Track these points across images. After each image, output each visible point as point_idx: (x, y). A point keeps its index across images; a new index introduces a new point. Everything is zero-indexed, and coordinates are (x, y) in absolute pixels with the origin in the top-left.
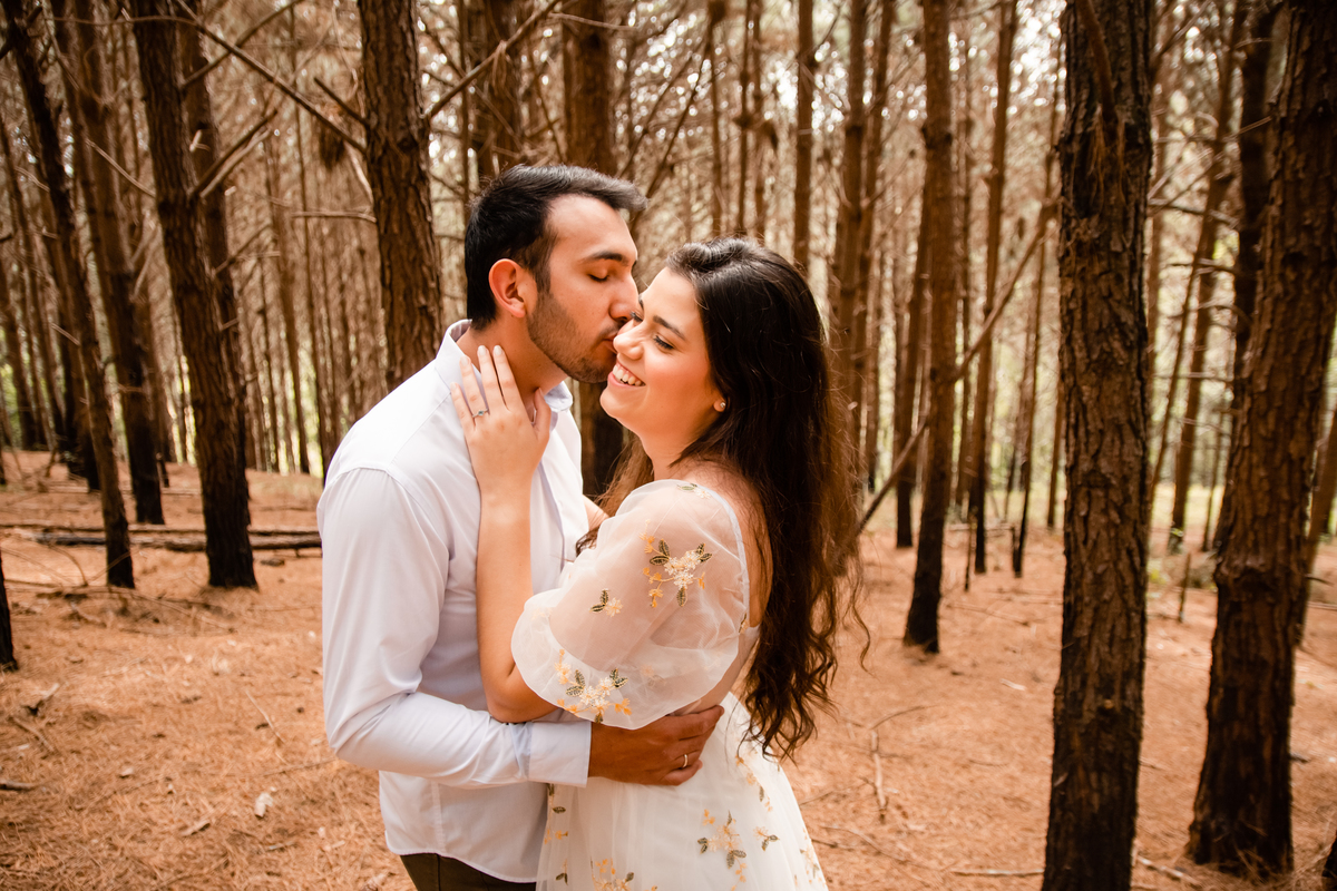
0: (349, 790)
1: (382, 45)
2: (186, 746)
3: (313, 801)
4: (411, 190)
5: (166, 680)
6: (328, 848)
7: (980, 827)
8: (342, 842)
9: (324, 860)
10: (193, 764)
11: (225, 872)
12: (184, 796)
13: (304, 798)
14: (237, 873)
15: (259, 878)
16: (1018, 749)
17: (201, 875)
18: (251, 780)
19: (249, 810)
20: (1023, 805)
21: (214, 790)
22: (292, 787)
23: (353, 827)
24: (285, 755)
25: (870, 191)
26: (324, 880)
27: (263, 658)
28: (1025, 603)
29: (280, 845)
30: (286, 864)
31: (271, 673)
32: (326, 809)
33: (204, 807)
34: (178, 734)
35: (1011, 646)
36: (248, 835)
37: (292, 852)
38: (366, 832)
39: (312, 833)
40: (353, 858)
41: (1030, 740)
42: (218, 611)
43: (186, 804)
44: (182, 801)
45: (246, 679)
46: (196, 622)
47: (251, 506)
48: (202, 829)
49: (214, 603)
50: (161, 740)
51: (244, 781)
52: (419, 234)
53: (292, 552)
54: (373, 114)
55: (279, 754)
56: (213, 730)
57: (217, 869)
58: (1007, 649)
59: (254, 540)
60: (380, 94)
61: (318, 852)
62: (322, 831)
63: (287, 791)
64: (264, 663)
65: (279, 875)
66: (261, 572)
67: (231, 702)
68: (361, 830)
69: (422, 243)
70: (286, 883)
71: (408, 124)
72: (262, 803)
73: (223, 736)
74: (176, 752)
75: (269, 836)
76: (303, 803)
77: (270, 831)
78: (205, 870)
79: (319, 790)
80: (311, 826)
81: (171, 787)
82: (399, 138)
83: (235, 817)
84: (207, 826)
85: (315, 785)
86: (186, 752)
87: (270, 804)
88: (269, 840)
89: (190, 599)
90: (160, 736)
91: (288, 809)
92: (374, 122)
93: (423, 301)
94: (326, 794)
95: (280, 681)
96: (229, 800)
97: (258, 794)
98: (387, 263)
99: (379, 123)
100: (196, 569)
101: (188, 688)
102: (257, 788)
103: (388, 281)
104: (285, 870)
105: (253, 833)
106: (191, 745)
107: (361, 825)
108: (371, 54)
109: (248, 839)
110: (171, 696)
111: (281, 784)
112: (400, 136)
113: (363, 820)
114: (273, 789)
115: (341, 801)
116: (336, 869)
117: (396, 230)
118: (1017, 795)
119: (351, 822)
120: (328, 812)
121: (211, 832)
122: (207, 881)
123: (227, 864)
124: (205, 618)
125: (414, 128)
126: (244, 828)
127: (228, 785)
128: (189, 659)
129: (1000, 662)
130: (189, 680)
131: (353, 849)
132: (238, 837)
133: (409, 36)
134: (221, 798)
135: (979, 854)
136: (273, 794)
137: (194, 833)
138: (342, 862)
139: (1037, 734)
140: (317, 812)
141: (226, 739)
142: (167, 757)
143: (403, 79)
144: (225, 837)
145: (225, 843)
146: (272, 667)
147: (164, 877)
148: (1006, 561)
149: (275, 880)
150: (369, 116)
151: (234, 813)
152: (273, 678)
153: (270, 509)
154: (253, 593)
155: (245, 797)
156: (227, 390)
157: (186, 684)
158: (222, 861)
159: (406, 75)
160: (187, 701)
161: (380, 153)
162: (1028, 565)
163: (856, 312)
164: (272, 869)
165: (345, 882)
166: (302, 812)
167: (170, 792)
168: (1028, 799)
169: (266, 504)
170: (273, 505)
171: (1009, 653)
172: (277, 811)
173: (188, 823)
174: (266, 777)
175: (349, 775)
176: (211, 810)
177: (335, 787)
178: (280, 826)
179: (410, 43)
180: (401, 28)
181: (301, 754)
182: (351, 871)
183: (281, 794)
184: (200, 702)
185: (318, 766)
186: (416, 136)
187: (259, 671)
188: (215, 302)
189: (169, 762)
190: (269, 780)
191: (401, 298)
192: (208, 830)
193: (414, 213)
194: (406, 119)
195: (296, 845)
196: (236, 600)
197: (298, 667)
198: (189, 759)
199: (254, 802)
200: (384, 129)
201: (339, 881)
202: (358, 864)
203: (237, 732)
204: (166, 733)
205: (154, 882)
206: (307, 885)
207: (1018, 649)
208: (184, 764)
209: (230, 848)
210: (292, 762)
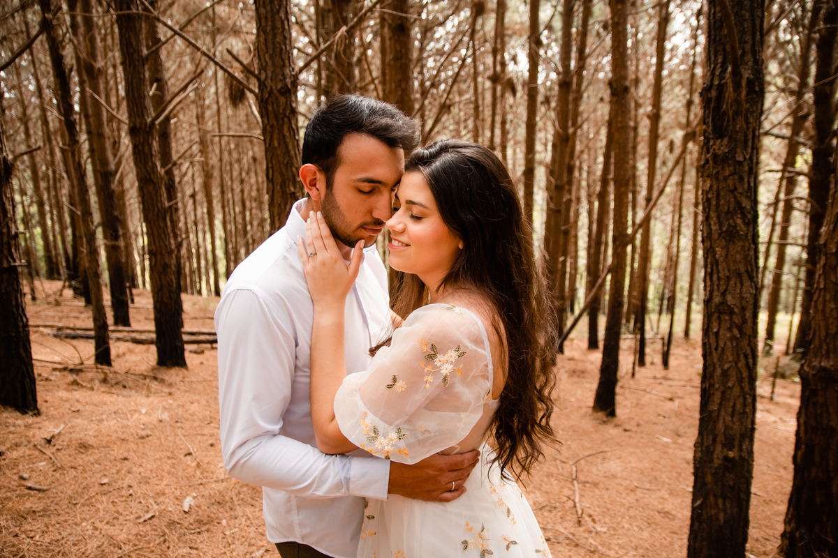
0: (242, 496)
1: (269, 28)
2: (141, 466)
3: (219, 503)
4: (286, 120)
5: (129, 424)
6: (228, 533)
7: (643, 530)
8: (237, 529)
9: (225, 540)
10: (145, 477)
11: (164, 546)
12: (139, 497)
13: (213, 501)
14: (171, 547)
15: (184, 550)
16: (667, 480)
17: (149, 548)
18: (181, 488)
19: (179, 507)
20: (671, 517)
21: (158, 494)
22: (206, 493)
23: (243, 520)
24: (202, 473)
25: (574, 124)
26: (225, 553)
27: (190, 412)
28: (670, 386)
29: (198, 530)
30: (202, 542)
31: (194, 421)
32: (227, 508)
33: (152, 505)
34: (136, 458)
35: (662, 413)
36: (178, 523)
37: (205, 535)
38: (251, 523)
39: (218, 523)
40: (243, 539)
41: (674, 474)
42: (162, 381)
43: (141, 502)
44: (138, 500)
45: (179, 424)
46: (148, 388)
47: (184, 316)
48: (150, 519)
49: (160, 376)
50: (126, 462)
51: (176, 489)
52: (290, 147)
53: (208, 346)
54: (263, 72)
55: (198, 473)
56: (158, 456)
57: (159, 544)
58: (659, 415)
59: (185, 338)
60: (267, 59)
61: (222, 535)
62: (224, 522)
63: (203, 496)
64: (190, 414)
65: (197, 549)
66: (189, 358)
67: (169, 438)
68: (249, 522)
69: (292, 153)
70: (201, 554)
71: (285, 78)
72: (187, 503)
73: (164, 460)
74: (135, 469)
75: (192, 524)
76: (213, 504)
77: (192, 521)
78: (152, 545)
79: (223, 496)
80: (217, 518)
81: (131, 491)
82: (279, 87)
83: (170, 511)
84: (153, 517)
85: (220, 492)
86: (141, 469)
87: (192, 504)
88: (191, 526)
89: (145, 374)
90: (126, 459)
91: (203, 508)
92: (263, 77)
93: (292, 190)
94: (227, 498)
95: (200, 426)
96: (167, 500)
97: (185, 497)
98: (270, 165)
99: (266, 78)
100: (150, 355)
101: (143, 429)
102: (184, 494)
103: (270, 177)
104: (201, 546)
105: (181, 522)
106: (144, 465)
107: (249, 518)
108: (262, 34)
109: (178, 526)
110: (132, 434)
111: (199, 492)
112: (280, 85)
113: (250, 516)
114: (195, 495)
115: (236, 503)
116: (232, 547)
117: (276, 145)
118: (666, 510)
119: (242, 516)
120: (229, 510)
121: (155, 521)
122: (153, 552)
123: (165, 541)
124: (154, 385)
125: (288, 81)
126: (176, 518)
127: (167, 491)
128: (144, 411)
129: (655, 423)
130: (143, 424)
131: (243, 534)
132: (172, 524)
133: (286, 23)
134: (162, 499)
135: (642, 548)
136: (194, 498)
137: (145, 521)
138: (237, 542)
139: (679, 470)
140: (221, 510)
141: (166, 462)
142: (129, 473)
143: (281, 50)
144: (164, 524)
145: (164, 528)
146: (195, 417)
147: (126, 548)
148: (658, 359)
149: (194, 552)
150: (260, 73)
151: (170, 509)
152: (195, 424)
153: (196, 318)
154: (184, 370)
155: (177, 499)
156: (170, 244)
157: (142, 426)
158: (162, 539)
159: (284, 47)
160: (142, 438)
161: (267, 96)
162: (672, 362)
163: (564, 200)
164: (193, 545)
165: (238, 555)
166: (212, 510)
167: (131, 495)
168: (674, 512)
169: (193, 315)
170: (198, 316)
171: (661, 418)
172: (197, 509)
173: (142, 515)
174: (190, 486)
175: (241, 487)
176: (156, 507)
177: (233, 494)
178: (198, 518)
179: (287, 27)
180: (281, 18)
181: (212, 473)
182: (242, 548)
183: (199, 498)
184: (150, 438)
185: (222, 481)
186: (289, 86)
187: (187, 420)
188: (164, 189)
189: (130, 475)
190: (192, 488)
191: (279, 187)
192: (154, 519)
193: (288, 134)
194: (283, 75)
195: (208, 530)
196: (173, 375)
197: (211, 417)
198: (143, 474)
199: (182, 503)
200: (269, 81)
201: (234, 554)
202: (246, 543)
203: (173, 458)
204: (129, 457)
205: (120, 551)
206: (214, 556)
207: (667, 415)
208: (140, 477)
209: (167, 531)
210: (206, 478)
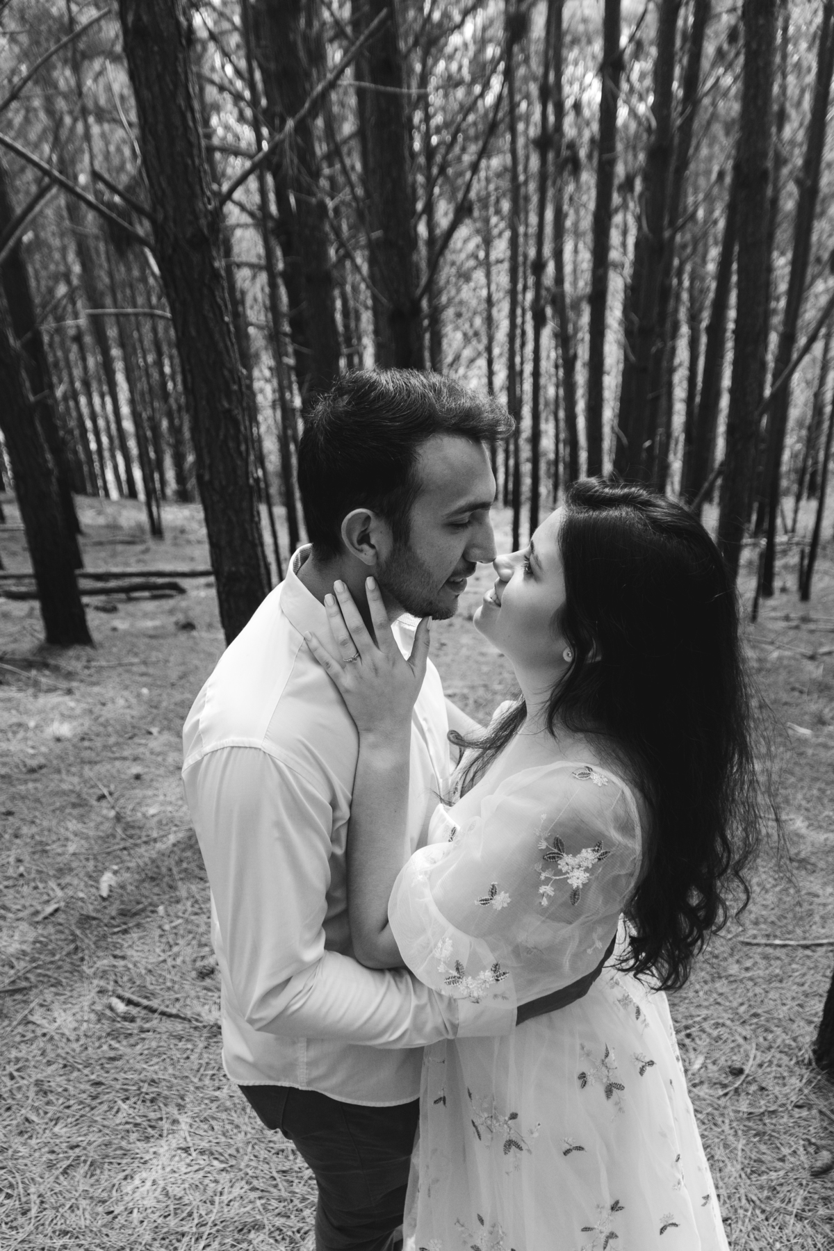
0: (185, 865)
1: (160, 127)
2: (33, 822)
3: (153, 879)
4: (206, 291)
5: (12, 748)
6: (167, 927)
7: (767, 891)
8: (180, 921)
9: (164, 940)
10: (41, 843)
11: (75, 957)
12: (34, 880)
13: (144, 876)
14: (86, 957)
15: (105, 962)
16: (804, 803)
17: (52, 962)
18: (95, 859)
19: (93, 890)
20: (809, 867)
21: (60, 870)
22: (132, 865)
23: (189, 903)
24: (125, 830)
25: (672, 223)
26: (165, 961)
27: (102, 720)
28: (812, 632)
29: (124, 927)
30: (130, 946)
31: (109, 736)
32: (164, 885)
33: (53, 890)
34: (26, 811)
35: (797, 685)
36: (94, 919)
37: (135, 935)
38: (201, 908)
39: (153, 912)
40: (191, 936)
41: (815, 792)
42: (56, 669)
43: (36, 888)
44: (33, 884)
45: (86, 744)
46: (36, 684)
47: (81, 540)
48: (52, 914)
49: (52, 662)
50: (10, 818)
51: (87, 859)
52: (217, 336)
53: (123, 596)
54: (158, 207)
55: (119, 830)
56: (58, 804)
57: (68, 954)
58: (793, 689)
59: (84, 584)
60: (164, 185)
61: (159, 932)
62: (161, 909)
63: (128, 868)
64: (102, 725)
65: (123, 958)
66: (95, 620)
67: (73, 769)
68: (197, 906)
69: (221, 345)
70: (131, 966)
71: (197, 218)
72: (107, 881)
73: (68, 811)
74: (25, 830)
75: (113, 918)
76: (143, 881)
77: (114, 913)
78: (57, 957)
79: (158, 867)
80: (151, 904)
81: (22, 869)
82: (189, 235)
83: (82, 899)
84: (56, 910)
85: (153, 861)
86: (34, 829)
87: (113, 883)
88: (112, 921)
89: (31, 658)
90: (10, 813)
91: (130, 888)
92: (160, 217)
93: (226, 405)
94: (164, 870)
95: (117, 744)
96: (75, 881)
97: (102, 872)
98: (187, 367)
99: (166, 218)
100: (34, 621)
101: (33, 756)
102: (100, 866)
103: (190, 385)
104: (129, 952)
105: (99, 915)
106: (38, 821)
107: (196, 902)
108: (150, 138)
109: (94, 922)
110: (17, 767)
111: (122, 862)
112: (189, 232)
113: (198, 897)
114: (115, 867)
115: (177, 877)
116: (175, 949)
117: (193, 333)
118: (803, 855)
119: (187, 899)
120: (167, 889)
121: (61, 918)
122: (59, 967)
123: (76, 948)
124: (45, 679)
125: (203, 222)
126: (90, 910)
127: (74, 865)
128: (32, 724)
129: (786, 704)
130: (33, 747)
131: (189, 927)
132: (85, 920)
133: (189, 115)
134: (67, 879)
135: (765, 922)
136: (115, 873)
137: (46, 918)
138: (181, 942)
139: (823, 786)
140: (156, 890)
141: (70, 814)
142: (16, 836)
143: (186, 166)
144: (73, 921)
145: (73, 927)
146: (110, 729)
147: (21, 965)
148: (791, 581)
149: (121, 963)
150: (154, 209)
151: (81, 895)
152: (112, 740)
153: (100, 544)
154: (88, 649)
155: (90, 877)
156: (46, 461)
157: (31, 751)
158: (72, 946)
159: (190, 162)
160: (32, 771)
161: (170, 251)
163: (654, 350)
164: (118, 952)
165: (184, 962)
166: (144, 891)
167: (21, 875)
168: (813, 860)
169: (96, 539)
170: (103, 539)
171: (796, 694)
172: (120, 891)
173: (39, 908)
174: (108, 853)
175: (183, 850)
176: (59, 893)
177: (171, 862)
178: (122, 907)
179: (191, 124)
180: (180, 107)
181: (140, 828)
182: (189, 950)
183: (122, 871)
184: (44, 771)
185: (155, 840)
186: (205, 231)
187: (98, 735)
188: (24, 374)
189: (18, 841)
190: (110, 857)
191: (204, 403)
192: (57, 915)
193: (211, 315)
194: (194, 212)
195: (138, 925)
196: (72, 660)
197: (134, 727)
198: (37, 838)
199: (97, 881)
200: (171, 224)
201: (179, 961)
202: (194, 942)
203: (80, 805)
204: (14, 810)
205: (12, 972)
206: (150, 967)
207: (806, 690)
208: (33, 843)
209: (78, 932)
210: (131, 837)
